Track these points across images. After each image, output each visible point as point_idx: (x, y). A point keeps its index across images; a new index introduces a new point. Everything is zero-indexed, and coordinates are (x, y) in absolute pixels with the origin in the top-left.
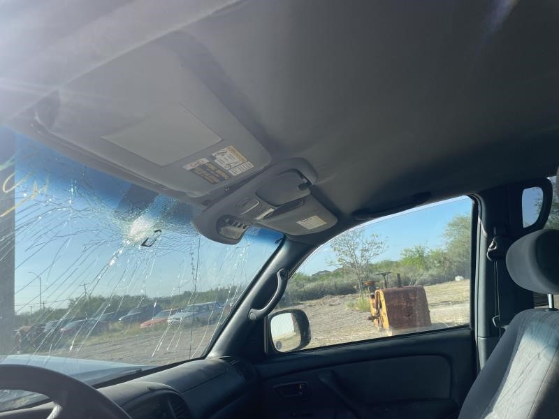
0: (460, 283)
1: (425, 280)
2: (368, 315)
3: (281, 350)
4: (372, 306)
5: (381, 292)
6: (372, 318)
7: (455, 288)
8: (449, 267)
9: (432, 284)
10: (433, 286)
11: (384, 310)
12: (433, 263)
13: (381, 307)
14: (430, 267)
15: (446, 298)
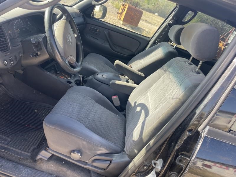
0: (156, 16)
1: (145, 8)
2: (117, 11)
3: (95, 17)
4: (121, 8)
5: (127, 5)
6: (118, 13)
7: (153, 17)
8: (156, 8)
9: (146, 11)
10: (146, 12)
11: (124, 13)
12: (152, 3)
13: (124, 11)
14: (150, 4)
15: (147, 19)
